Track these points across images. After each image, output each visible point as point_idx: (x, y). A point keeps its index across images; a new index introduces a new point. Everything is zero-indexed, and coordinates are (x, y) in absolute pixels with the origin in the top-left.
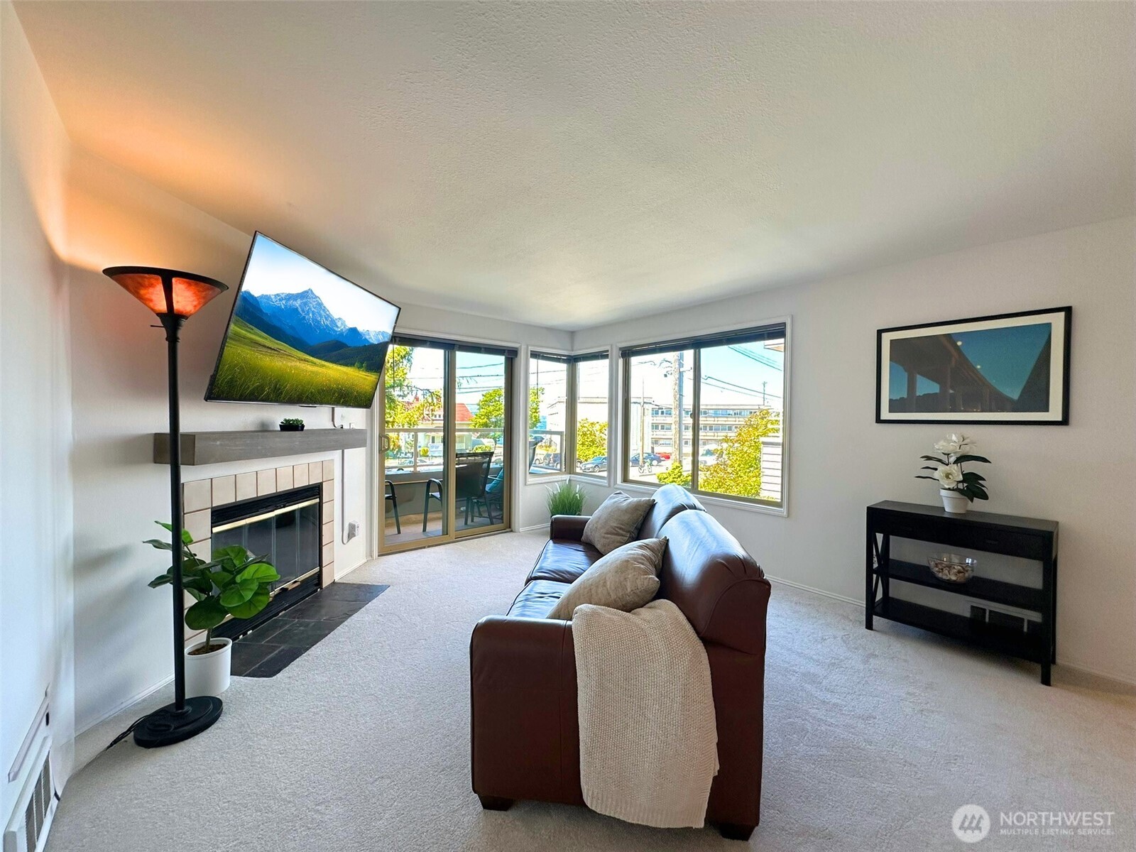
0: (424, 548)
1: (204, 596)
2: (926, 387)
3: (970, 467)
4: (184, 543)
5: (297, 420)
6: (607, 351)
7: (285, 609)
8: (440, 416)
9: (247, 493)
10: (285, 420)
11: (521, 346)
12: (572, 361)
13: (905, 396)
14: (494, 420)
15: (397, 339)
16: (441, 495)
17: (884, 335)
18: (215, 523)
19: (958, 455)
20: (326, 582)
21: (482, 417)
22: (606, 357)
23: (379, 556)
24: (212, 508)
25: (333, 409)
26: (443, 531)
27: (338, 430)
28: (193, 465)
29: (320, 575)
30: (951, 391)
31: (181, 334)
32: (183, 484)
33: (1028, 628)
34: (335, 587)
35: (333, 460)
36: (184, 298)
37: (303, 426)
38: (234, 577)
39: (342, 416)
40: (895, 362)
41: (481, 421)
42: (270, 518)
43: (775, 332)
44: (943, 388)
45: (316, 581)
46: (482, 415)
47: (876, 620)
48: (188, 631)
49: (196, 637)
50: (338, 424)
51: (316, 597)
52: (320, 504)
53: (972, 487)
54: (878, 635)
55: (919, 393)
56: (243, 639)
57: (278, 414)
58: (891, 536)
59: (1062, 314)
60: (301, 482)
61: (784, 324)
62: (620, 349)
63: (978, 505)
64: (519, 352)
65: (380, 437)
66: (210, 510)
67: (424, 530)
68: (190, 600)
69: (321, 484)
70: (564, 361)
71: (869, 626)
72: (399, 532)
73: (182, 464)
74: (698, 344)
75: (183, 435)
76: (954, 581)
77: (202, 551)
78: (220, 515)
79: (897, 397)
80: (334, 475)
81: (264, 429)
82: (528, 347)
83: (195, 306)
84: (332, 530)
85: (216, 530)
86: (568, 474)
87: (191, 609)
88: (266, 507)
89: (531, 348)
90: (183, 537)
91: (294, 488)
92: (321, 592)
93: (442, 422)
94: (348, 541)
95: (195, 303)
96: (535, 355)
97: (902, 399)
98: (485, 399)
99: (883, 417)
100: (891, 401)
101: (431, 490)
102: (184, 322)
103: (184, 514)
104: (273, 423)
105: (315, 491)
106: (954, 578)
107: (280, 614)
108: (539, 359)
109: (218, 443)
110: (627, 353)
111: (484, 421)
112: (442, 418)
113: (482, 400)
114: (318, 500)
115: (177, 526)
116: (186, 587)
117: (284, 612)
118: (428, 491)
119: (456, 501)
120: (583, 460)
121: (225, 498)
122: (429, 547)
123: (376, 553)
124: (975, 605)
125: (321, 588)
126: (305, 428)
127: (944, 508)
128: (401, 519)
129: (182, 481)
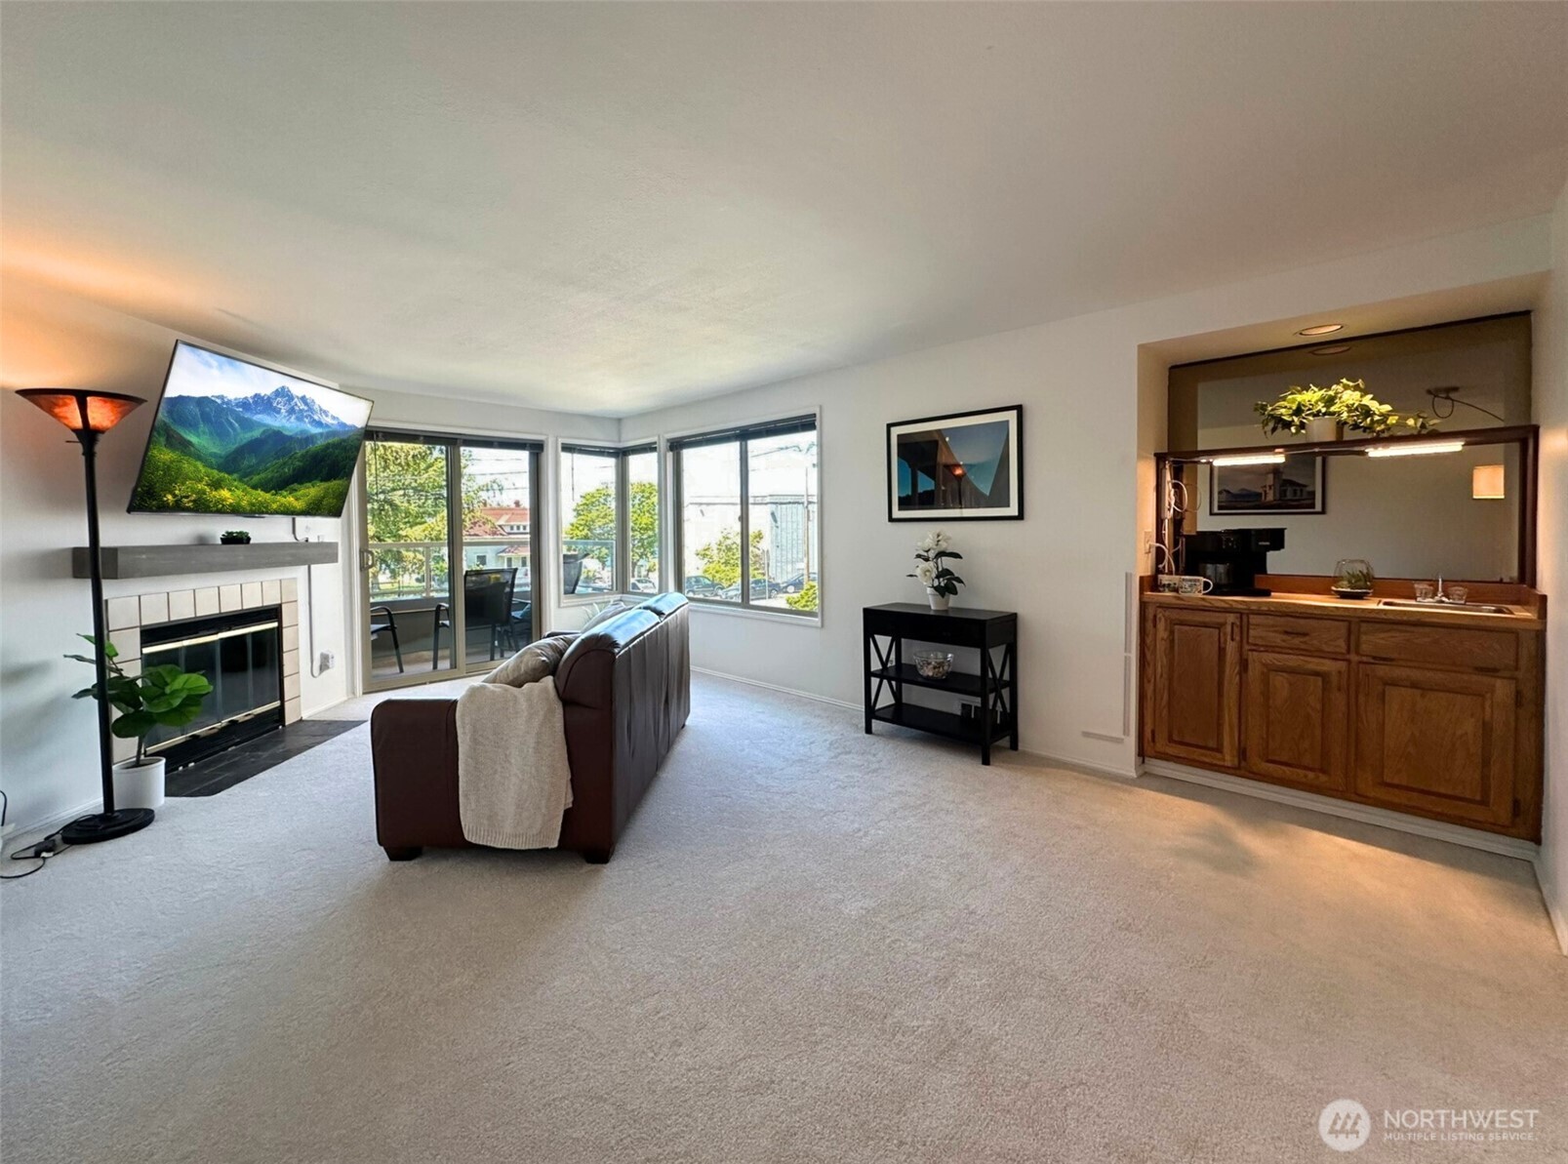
0: (425, 684)
1: (131, 710)
2: (926, 484)
3: (947, 563)
4: (109, 656)
5: (241, 533)
6: (655, 443)
7: (236, 744)
8: (525, 528)
9: (183, 612)
10: (227, 533)
11: (547, 439)
12: (621, 454)
13: (910, 493)
14: (598, 531)
15: (380, 435)
16: (450, 623)
17: (893, 429)
18: (145, 642)
19: (937, 552)
20: (290, 719)
21: (581, 528)
22: (654, 449)
23: (364, 693)
24: (141, 626)
25: (294, 520)
26: (451, 665)
27: (301, 544)
28: (116, 578)
29: (281, 710)
30: (943, 488)
31: (98, 448)
32: (107, 601)
33: (1001, 720)
34: (302, 724)
35: (295, 579)
36: (100, 414)
37: (249, 539)
38: (164, 689)
39: (307, 527)
40: (903, 459)
41: (579, 533)
42: (213, 642)
43: (806, 423)
44: (937, 485)
45: (276, 717)
46: (581, 525)
47: (876, 724)
48: (116, 741)
49: (125, 748)
50: (301, 537)
51: (278, 734)
52: (280, 629)
53: (947, 584)
54: (877, 738)
55: (920, 490)
56: (183, 771)
57: (218, 527)
58: (903, 640)
59: (1015, 412)
60: (253, 602)
61: (815, 415)
62: (668, 440)
63: (953, 601)
64: (545, 445)
65: (362, 552)
66: (138, 629)
67: (435, 667)
68: (116, 714)
69: (280, 605)
70: (610, 455)
71: (868, 730)
72: (402, 671)
73: (104, 578)
74: (744, 434)
75: (104, 549)
76: (932, 676)
77: (133, 670)
78: (150, 635)
79: (903, 495)
80: (297, 595)
81: (202, 542)
82: (557, 440)
83: (112, 421)
84: (296, 659)
85: (146, 650)
86: (618, 593)
87: (117, 720)
88: (208, 629)
89: (561, 441)
90: (107, 651)
91: (242, 610)
92: (283, 730)
93: (528, 536)
94: (320, 673)
95: (113, 418)
96: (567, 448)
97: (908, 496)
98: (584, 501)
99: (894, 516)
100: (900, 498)
101: (441, 617)
102: (101, 438)
103: (109, 631)
104: (214, 537)
105: (273, 613)
106: (931, 674)
107: (230, 749)
108: (574, 452)
109: (144, 556)
110: (677, 446)
111: (583, 533)
112: (528, 530)
113: (580, 503)
114: (275, 624)
115: (100, 638)
116: (112, 702)
117: (234, 748)
118: (437, 619)
119: (466, 630)
120: (725, 585)
121: (156, 617)
122: (431, 682)
123: (359, 689)
124: (965, 702)
125: (284, 725)
126: (251, 542)
127: (930, 606)
128: (403, 657)
129: (104, 597)
